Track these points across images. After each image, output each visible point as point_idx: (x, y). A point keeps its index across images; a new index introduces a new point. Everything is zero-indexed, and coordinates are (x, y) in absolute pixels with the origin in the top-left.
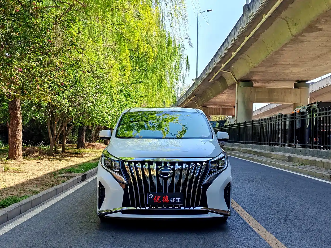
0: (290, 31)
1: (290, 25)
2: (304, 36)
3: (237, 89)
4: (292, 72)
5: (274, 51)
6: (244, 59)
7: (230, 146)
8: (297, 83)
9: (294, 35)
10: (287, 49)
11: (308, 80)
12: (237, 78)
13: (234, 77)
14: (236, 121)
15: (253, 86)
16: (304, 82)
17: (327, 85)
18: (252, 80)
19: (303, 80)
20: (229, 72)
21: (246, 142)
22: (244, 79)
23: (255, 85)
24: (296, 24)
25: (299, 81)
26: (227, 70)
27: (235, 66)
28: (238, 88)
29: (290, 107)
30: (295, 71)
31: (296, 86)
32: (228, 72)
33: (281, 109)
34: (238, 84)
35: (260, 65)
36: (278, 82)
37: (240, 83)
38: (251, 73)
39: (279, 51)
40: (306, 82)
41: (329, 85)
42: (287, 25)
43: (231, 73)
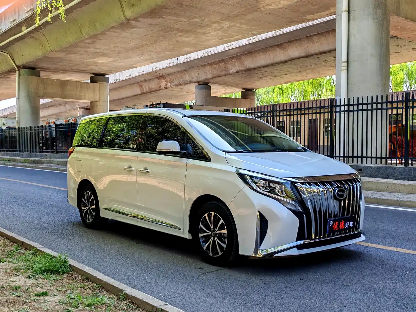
0: (124, 13)
1: (124, 5)
2: (139, 21)
3: (17, 78)
4: (95, 63)
5: (91, 33)
6: (36, 39)
7: (23, 156)
8: (93, 76)
9: (127, 17)
10: (111, 33)
11: (108, 74)
12: (18, 64)
13: (13, 60)
14: (18, 122)
15: (40, 77)
16: (103, 75)
17: (115, 81)
18: (39, 68)
19: (102, 73)
20: (7, 54)
21: (57, 151)
22: (28, 65)
23: (43, 74)
24: (133, 5)
25: (96, 74)
26: (2, 51)
27: (17, 47)
28: (19, 77)
29: (61, 104)
30: (100, 62)
31: (93, 80)
32: (4, 53)
33: (47, 107)
34: (19, 71)
35: (62, 50)
36: (71, 72)
37: (22, 71)
38: (45, 58)
39: (99, 34)
40: (105, 75)
41: (118, 80)
42: (119, 4)
43: (8, 55)
